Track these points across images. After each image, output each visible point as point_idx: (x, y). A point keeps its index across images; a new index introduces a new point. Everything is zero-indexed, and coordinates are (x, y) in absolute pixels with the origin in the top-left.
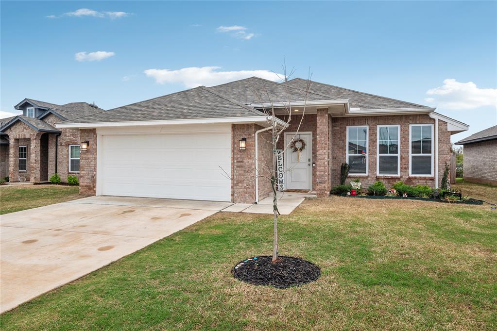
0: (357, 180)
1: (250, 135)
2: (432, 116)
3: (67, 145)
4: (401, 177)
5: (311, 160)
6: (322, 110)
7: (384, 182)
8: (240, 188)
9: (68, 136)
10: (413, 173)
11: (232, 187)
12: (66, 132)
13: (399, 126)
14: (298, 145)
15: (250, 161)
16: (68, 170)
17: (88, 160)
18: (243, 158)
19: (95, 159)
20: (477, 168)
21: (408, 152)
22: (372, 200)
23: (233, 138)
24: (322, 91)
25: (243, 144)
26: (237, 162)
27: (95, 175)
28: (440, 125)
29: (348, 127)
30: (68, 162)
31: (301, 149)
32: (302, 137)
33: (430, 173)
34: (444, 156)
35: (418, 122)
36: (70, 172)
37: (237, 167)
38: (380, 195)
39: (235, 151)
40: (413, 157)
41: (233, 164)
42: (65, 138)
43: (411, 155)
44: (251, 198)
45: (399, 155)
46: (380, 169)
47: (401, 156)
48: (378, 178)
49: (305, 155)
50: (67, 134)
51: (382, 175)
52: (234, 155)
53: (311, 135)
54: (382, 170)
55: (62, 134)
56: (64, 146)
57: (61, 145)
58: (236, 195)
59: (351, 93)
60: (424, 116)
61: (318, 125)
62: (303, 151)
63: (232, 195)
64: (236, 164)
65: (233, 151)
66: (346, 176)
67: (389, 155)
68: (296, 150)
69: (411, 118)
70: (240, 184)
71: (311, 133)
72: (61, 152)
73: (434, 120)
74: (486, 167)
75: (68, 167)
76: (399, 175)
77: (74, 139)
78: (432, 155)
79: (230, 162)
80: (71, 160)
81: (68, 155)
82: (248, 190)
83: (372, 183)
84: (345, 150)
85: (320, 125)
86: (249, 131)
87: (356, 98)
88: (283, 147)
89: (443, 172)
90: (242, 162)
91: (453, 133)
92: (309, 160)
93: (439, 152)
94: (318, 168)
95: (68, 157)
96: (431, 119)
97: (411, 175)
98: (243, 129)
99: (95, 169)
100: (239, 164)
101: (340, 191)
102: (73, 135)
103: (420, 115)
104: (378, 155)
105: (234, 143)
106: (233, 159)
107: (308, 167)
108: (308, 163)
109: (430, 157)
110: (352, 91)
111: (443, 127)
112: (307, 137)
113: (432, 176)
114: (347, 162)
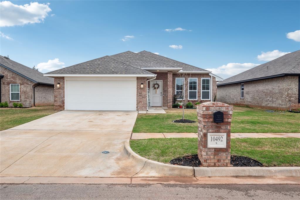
0: (181, 101)
1: (144, 82)
2: (210, 74)
3: (8, 84)
4: (198, 100)
5: (162, 93)
6: (170, 71)
7: (191, 102)
8: (140, 105)
9: (9, 79)
10: (202, 99)
11: (137, 104)
12: (7, 76)
13: (197, 78)
14: (156, 86)
15: (145, 93)
16: (9, 99)
17: (59, 93)
18: (142, 92)
19: (64, 92)
20: (223, 98)
21: (201, 90)
22: (189, 109)
23: (137, 83)
24: (161, 60)
25: (142, 86)
26: (139, 93)
27: (64, 100)
28: (213, 78)
29: (176, 78)
30: (9, 94)
31: (158, 88)
32: (158, 82)
33: (209, 99)
34: (214, 91)
35: (204, 77)
36: (11, 100)
37: (139, 95)
38: (191, 108)
39: (138, 89)
40: (202, 92)
41: (137, 94)
42: (7, 79)
43: (202, 91)
44: (145, 108)
45: (197, 91)
46: (189, 97)
47: (198, 91)
48: (188, 101)
49: (159, 91)
50: (9, 77)
51: (190, 100)
52: (138, 91)
53: (162, 82)
54: (190, 97)
55: (5, 77)
56: (6, 84)
57: (4, 84)
58: (138, 108)
59: (175, 62)
60: (207, 75)
61: (169, 78)
62: (159, 89)
63: (137, 108)
64: (138, 94)
65: (137, 89)
66: (176, 100)
67: (193, 91)
68: (155, 88)
69: (202, 75)
70: (140, 103)
71: (162, 81)
72: (4, 88)
73: (211, 76)
74: (227, 97)
75: (9, 98)
76: (197, 99)
77: (14, 80)
78: (210, 91)
79: (136, 93)
80: (11, 93)
81: (9, 90)
82: (144, 105)
83: (187, 103)
84: (175, 89)
85: (170, 78)
86: (145, 80)
87: (178, 65)
88: (150, 87)
89: (214, 98)
90: (141, 93)
91: (217, 81)
92: (161, 93)
93: (212, 90)
94: (168, 96)
95: (9, 91)
96: (209, 76)
97: (202, 100)
98: (142, 79)
99: (64, 97)
100: (140, 94)
101: (175, 106)
102: (13, 78)
103: (205, 74)
104: (189, 91)
105: (138, 85)
106: (137, 92)
107: (160, 96)
108: (161, 94)
109: (209, 92)
110: (175, 61)
111: (214, 80)
112: (160, 82)
113: (210, 100)
114: (176, 94)
